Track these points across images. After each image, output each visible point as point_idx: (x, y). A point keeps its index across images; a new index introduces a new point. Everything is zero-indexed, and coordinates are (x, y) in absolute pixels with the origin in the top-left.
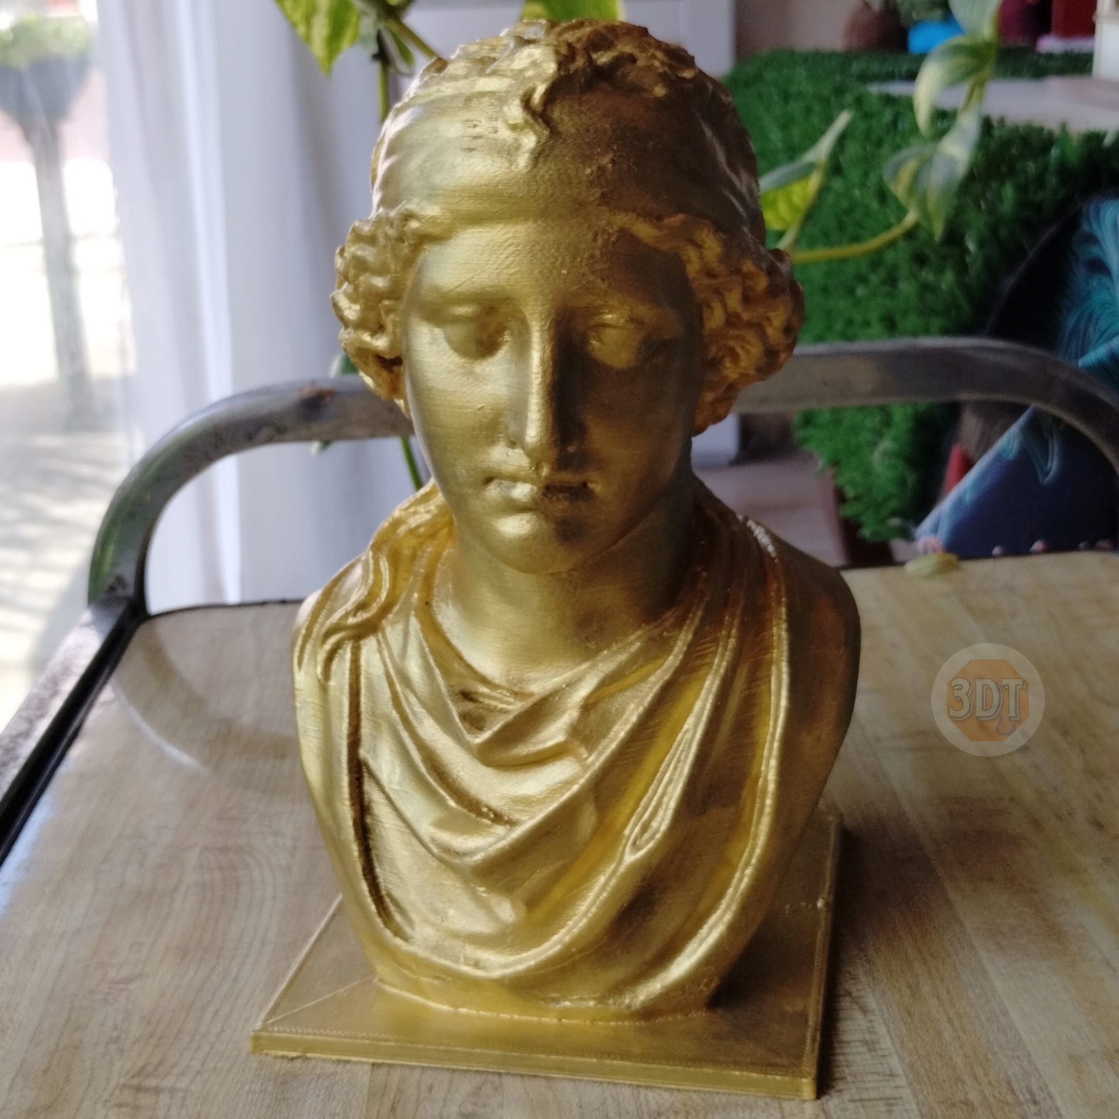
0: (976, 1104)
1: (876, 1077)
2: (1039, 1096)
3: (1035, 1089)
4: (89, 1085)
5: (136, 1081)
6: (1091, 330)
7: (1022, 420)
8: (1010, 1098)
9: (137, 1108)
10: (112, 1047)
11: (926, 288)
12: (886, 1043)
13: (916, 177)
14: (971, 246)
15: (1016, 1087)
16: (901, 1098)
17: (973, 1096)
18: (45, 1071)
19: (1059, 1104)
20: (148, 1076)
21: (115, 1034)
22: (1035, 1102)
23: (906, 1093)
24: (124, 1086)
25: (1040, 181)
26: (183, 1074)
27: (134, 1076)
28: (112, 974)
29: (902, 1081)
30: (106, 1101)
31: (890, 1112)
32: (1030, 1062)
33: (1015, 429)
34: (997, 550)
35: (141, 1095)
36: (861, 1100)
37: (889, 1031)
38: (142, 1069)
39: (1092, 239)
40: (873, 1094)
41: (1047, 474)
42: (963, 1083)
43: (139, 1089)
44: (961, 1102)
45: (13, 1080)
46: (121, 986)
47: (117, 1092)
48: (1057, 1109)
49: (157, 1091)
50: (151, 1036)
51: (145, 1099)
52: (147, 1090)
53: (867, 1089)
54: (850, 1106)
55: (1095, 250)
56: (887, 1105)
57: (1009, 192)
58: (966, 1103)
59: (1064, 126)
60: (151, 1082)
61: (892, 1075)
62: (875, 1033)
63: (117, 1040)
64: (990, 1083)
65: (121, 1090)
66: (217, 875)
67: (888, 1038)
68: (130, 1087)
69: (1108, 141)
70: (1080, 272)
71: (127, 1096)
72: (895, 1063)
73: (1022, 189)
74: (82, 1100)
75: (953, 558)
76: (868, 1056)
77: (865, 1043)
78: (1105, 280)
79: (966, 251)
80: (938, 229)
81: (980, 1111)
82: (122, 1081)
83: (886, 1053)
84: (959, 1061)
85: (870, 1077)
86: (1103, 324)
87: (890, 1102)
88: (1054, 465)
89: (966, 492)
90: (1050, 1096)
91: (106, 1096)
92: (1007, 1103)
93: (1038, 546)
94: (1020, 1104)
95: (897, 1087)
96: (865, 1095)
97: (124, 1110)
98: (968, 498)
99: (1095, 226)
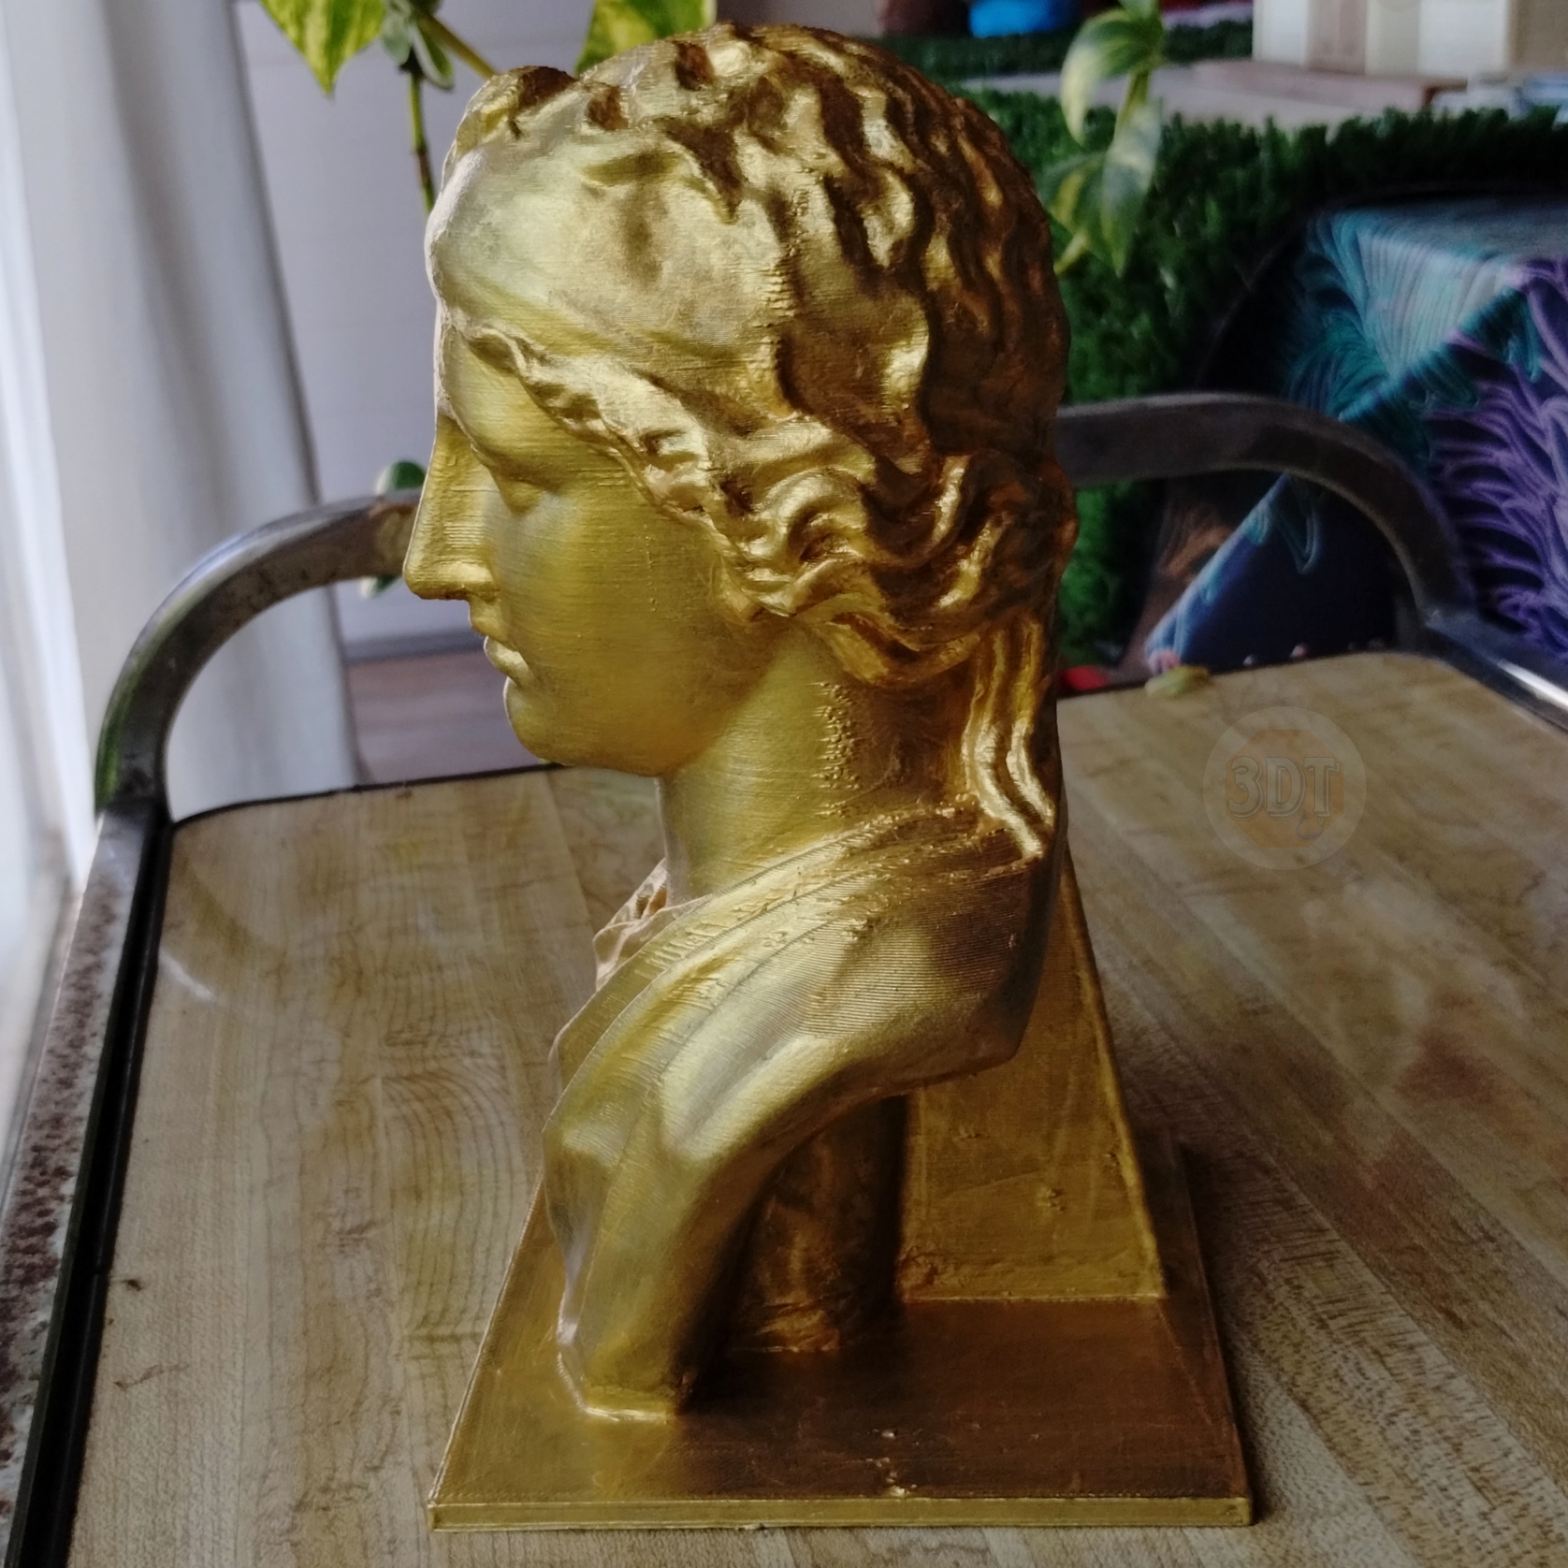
0: (1427, 1249)
1: (1302, 1234)
2: (1494, 1232)
3: (1487, 1227)
4: (367, 1342)
5: (423, 1332)
6: (1329, 378)
7: (1271, 495)
8: (1460, 1238)
9: (439, 1358)
10: (376, 1300)
11: (1109, 339)
12: (1303, 1200)
13: (1084, 197)
14: (1169, 280)
15: (1464, 1226)
16: (1338, 1252)
17: (1417, 1241)
18: (305, 1333)
19: (1519, 1237)
20: (438, 1324)
21: (373, 1286)
22: (1492, 1240)
23: (1343, 1246)
24: (411, 1339)
25: (1253, 193)
26: (477, 1318)
27: (418, 1327)
28: (336, 1225)
29: (1335, 1236)
30: (398, 1355)
31: (1332, 1266)
32: (1473, 1201)
33: (1262, 506)
34: (1248, 661)
35: (437, 1346)
36: (1294, 1258)
37: (1300, 1187)
38: (426, 1318)
39: (1325, 264)
40: (1307, 1251)
41: (1305, 560)
42: (1405, 1230)
43: (431, 1339)
44: (1408, 1248)
45: (270, 1345)
46: (356, 1236)
47: (406, 1345)
48: (1518, 1243)
49: (456, 1339)
50: (419, 1283)
51: (445, 1349)
52: (443, 1339)
53: (1297, 1247)
54: (1283, 1265)
55: (1329, 278)
56: (1327, 1260)
57: (1213, 209)
58: (1415, 1248)
59: (1270, 122)
60: (444, 1331)
61: (1321, 1231)
62: (1285, 1191)
63: (378, 1292)
64: (1433, 1226)
65: (412, 1345)
66: (417, 1106)
67: (1302, 1195)
68: (419, 1338)
69: (1330, 136)
70: (1308, 307)
71: (420, 1348)
72: (1320, 1218)
73: (1228, 205)
74: (367, 1357)
75: (1204, 671)
76: (1285, 1215)
77: (1277, 1202)
78: (1346, 314)
79: (1162, 288)
80: (1119, 261)
81: (1431, 1254)
82: (406, 1332)
83: (1306, 1209)
84: (1392, 1207)
85: (1296, 1236)
86: (1346, 370)
87: (1330, 1258)
88: (1313, 549)
89: (1205, 591)
90: (1506, 1231)
91: (394, 1352)
92: (1461, 1244)
93: (1298, 651)
94: (1473, 1242)
95: (1331, 1242)
96: (1297, 1253)
97: (423, 1361)
98: (1209, 597)
99: (1327, 247)
